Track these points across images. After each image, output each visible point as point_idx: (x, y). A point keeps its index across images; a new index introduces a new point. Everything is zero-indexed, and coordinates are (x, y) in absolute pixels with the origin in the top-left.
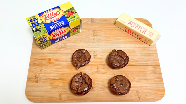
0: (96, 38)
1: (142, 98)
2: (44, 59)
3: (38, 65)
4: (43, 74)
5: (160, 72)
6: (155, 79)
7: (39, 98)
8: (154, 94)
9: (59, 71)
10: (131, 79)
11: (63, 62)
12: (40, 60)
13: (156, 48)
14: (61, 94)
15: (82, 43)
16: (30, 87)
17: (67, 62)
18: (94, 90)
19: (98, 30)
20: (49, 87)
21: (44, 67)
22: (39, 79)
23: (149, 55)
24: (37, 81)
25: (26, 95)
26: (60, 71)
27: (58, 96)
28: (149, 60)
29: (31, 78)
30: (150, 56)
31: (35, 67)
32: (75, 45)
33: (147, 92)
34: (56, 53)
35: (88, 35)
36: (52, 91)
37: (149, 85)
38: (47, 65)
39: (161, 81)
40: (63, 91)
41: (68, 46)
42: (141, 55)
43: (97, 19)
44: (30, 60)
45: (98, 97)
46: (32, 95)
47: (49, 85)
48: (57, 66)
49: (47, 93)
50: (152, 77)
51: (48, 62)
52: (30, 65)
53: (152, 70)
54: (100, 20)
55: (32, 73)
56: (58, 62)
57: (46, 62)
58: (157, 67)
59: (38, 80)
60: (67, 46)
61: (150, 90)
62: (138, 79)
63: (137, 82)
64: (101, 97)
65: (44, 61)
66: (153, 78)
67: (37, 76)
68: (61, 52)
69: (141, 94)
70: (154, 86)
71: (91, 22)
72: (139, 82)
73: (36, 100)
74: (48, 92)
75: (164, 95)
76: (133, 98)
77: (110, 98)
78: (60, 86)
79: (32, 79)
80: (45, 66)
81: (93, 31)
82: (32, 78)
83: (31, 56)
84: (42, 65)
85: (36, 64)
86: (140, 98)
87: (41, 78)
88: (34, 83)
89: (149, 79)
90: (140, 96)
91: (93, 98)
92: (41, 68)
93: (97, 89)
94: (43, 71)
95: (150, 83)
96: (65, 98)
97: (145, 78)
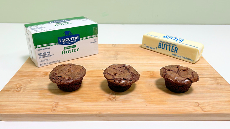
1: (208, 109)
3: (28, 76)
4: (31, 85)
6: (222, 90)
8: (227, 105)
13: (208, 63)
14: (56, 105)
15: (99, 60)
16: (2, 97)
18: (116, 100)
19: (121, 51)
21: (36, 78)
22: (22, 89)
24: (19, 91)
27: (49, 107)
28: (203, 73)
29: (9, 88)
30: (203, 69)
31: (22, 78)
33: (214, 103)
36: (41, 101)
38: (42, 77)
40: (61, 101)
44: (17, 72)
45: (125, 108)
47: (38, 95)
50: (215, 88)
52: (15, 77)
53: (212, 81)
54: (124, 45)
55: (15, 84)
57: (41, 74)
58: (218, 79)
61: (218, 101)
69: (204, 105)
70: (223, 97)
76: (191, 109)
79: (11, 89)
80: (38, 77)
81: (115, 52)
84: (34, 76)
85: (24, 75)
86: (205, 109)
87: (27, 88)
88: (13, 93)
89: (212, 90)
90: (204, 107)
91: (115, 109)
92: (31, 79)
93: (122, 99)
94: (33, 82)
95: (216, 93)
96: (62, 109)
97: (204, 89)
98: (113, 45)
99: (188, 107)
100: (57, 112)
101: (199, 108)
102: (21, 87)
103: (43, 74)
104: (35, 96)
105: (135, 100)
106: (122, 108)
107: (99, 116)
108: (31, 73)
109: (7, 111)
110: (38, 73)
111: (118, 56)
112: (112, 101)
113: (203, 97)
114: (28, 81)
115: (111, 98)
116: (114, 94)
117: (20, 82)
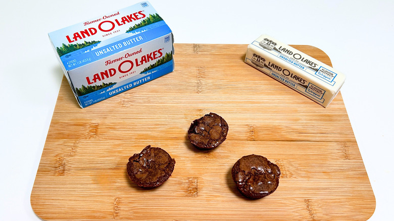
0: (203, 83)
1: (319, 215)
2: (83, 125)
3: (69, 137)
4: (77, 157)
5: (359, 157)
6: (347, 173)
7: (63, 211)
8: (347, 206)
9: (115, 152)
10: (289, 171)
11: (128, 132)
12: (74, 127)
13: (343, 104)
14: (119, 203)
15: (172, 92)
16: (42, 186)
17: (136, 132)
18: (198, 194)
19: (208, 67)
20: (89, 186)
21: (82, 141)
22: (66, 168)
23: (329, 118)
24: (62, 173)
25: (32, 204)
26: (120, 152)
27: (109, 208)
28: (329, 130)
29: (48, 165)
30: (331, 120)
31: (61, 141)
32: (156, 96)
34: (111, 112)
35: (186, 76)
36: (97, 196)
37: (335, 185)
38: (89, 138)
39: (364, 176)
40: (124, 196)
41: (140, 99)
42: (311, 120)
43: (207, 46)
44: (50, 126)
45: (209, 212)
46: (47, 203)
47: (91, 182)
48: (113, 141)
49: (83, 200)
50: (339, 167)
51: (91, 131)
52: (50, 137)
53: (338, 151)
54: (213, 46)
55: (53, 155)
56: (114, 132)
57: (88, 131)
58: (349, 146)
59: (64, 170)
60: (137, 99)
61: (337, 197)
62: (307, 171)
63: (304, 179)
64: (217, 212)
65: (83, 130)
66: (342, 171)
67: (62, 160)
68: (125, 110)
69: (315, 205)
70: (346, 189)
71: (194, 50)
72: (309, 177)
73: (55, 215)
74: (87, 199)
75: (374, 208)
76: (297, 214)
77: (239, 215)
78: (117, 184)
79: (50, 168)
80: (83, 139)
81: (197, 69)
82: (50, 165)
83: (53, 117)
84: (76, 137)
85: (63, 134)
86: (315, 215)
87: (73, 166)
88: (54, 177)
89: (333, 172)
90: (315, 210)
91: (196, 214)
92: (74, 143)
93: (206, 193)
94: (78, 150)
95: (337, 180)
96: (126, 213)
97: (324, 169)
99: (293, 210)
100: (121, 219)
101: (308, 212)
102: (64, 163)
104: (87, 184)
106: (205, 210)
108: (71, 128)
110: (81, 127)
112: (192, 196)
113: (318, 189)
114: (70, 149)
115: (190, 190)
116: (196, 181)
117: (60, 152)
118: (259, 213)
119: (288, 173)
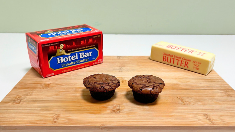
1: (217, 121)
2: (40, 84)
3: (28, 88)
4: (31, 97)
6: (232, 102)
9: (60, 94)
12: (33, 84)
13: (218, 75)
14: (58, 116)
18: (120, 112)
19: (127, 63)
20: (37, 109)
21: (38, 90)
22: (22, 101)
27: (50, 119)
28: (212, 85)
30: (212, 81)
31: (23, 90)
33: (224, 115)
34: (61, 79)
35: (113, 66)
36: (41, 113)
37: (225, 108)
38: (43, 89)
40: (62, 113)
42: (199, 81)
44: (17, 84)
45: (129, 120)
48: (60, 90)
50: (225, 100)
52: (15, 88)
53: (221, 93)
55: (14, 95)
56: (61, 86)
57: (42, 86)
58: (228, 91)
59: (20, 102)
61: (228, 113)
62: (202, 102)
64: (135, 121)
66: (228, 101)
68: (70, 78)
70: (234, 109)
74: (34, 115)
76: (200, 121)
77: (153, 122)
79: (10, 101)
81: (120, 64)
84: (34, 88)
85: (24, 87)
86: (214, 122)
87: (27, 100)
88: (12, 105)
89: (221, 102)
90: (213, 119)
91: (119, 121)
92: (31, 91)
93: (126, 112)
94: (33, 93)
95: (226, 106)
96: (63, 121)
97: (214, 101)
98: (118, 56)
99: (196, 119)
100: (58, 124)
101: (208, 120)
102: (21, 99)
103: (45, 86)
104: (35, 108)
105: (140, 112)
106: (126, 120)
107: (102, 129)
108: (31, 85)
109: (6, 123)
110: (38, 85)
111: (124, 68)
112: (116, 113)
113: (212, 109)
114: (28, 93)
115: (114, 110)
116: (119, 106)
117: (20, 94)
118: (169, 121)
119: (187, 102)
